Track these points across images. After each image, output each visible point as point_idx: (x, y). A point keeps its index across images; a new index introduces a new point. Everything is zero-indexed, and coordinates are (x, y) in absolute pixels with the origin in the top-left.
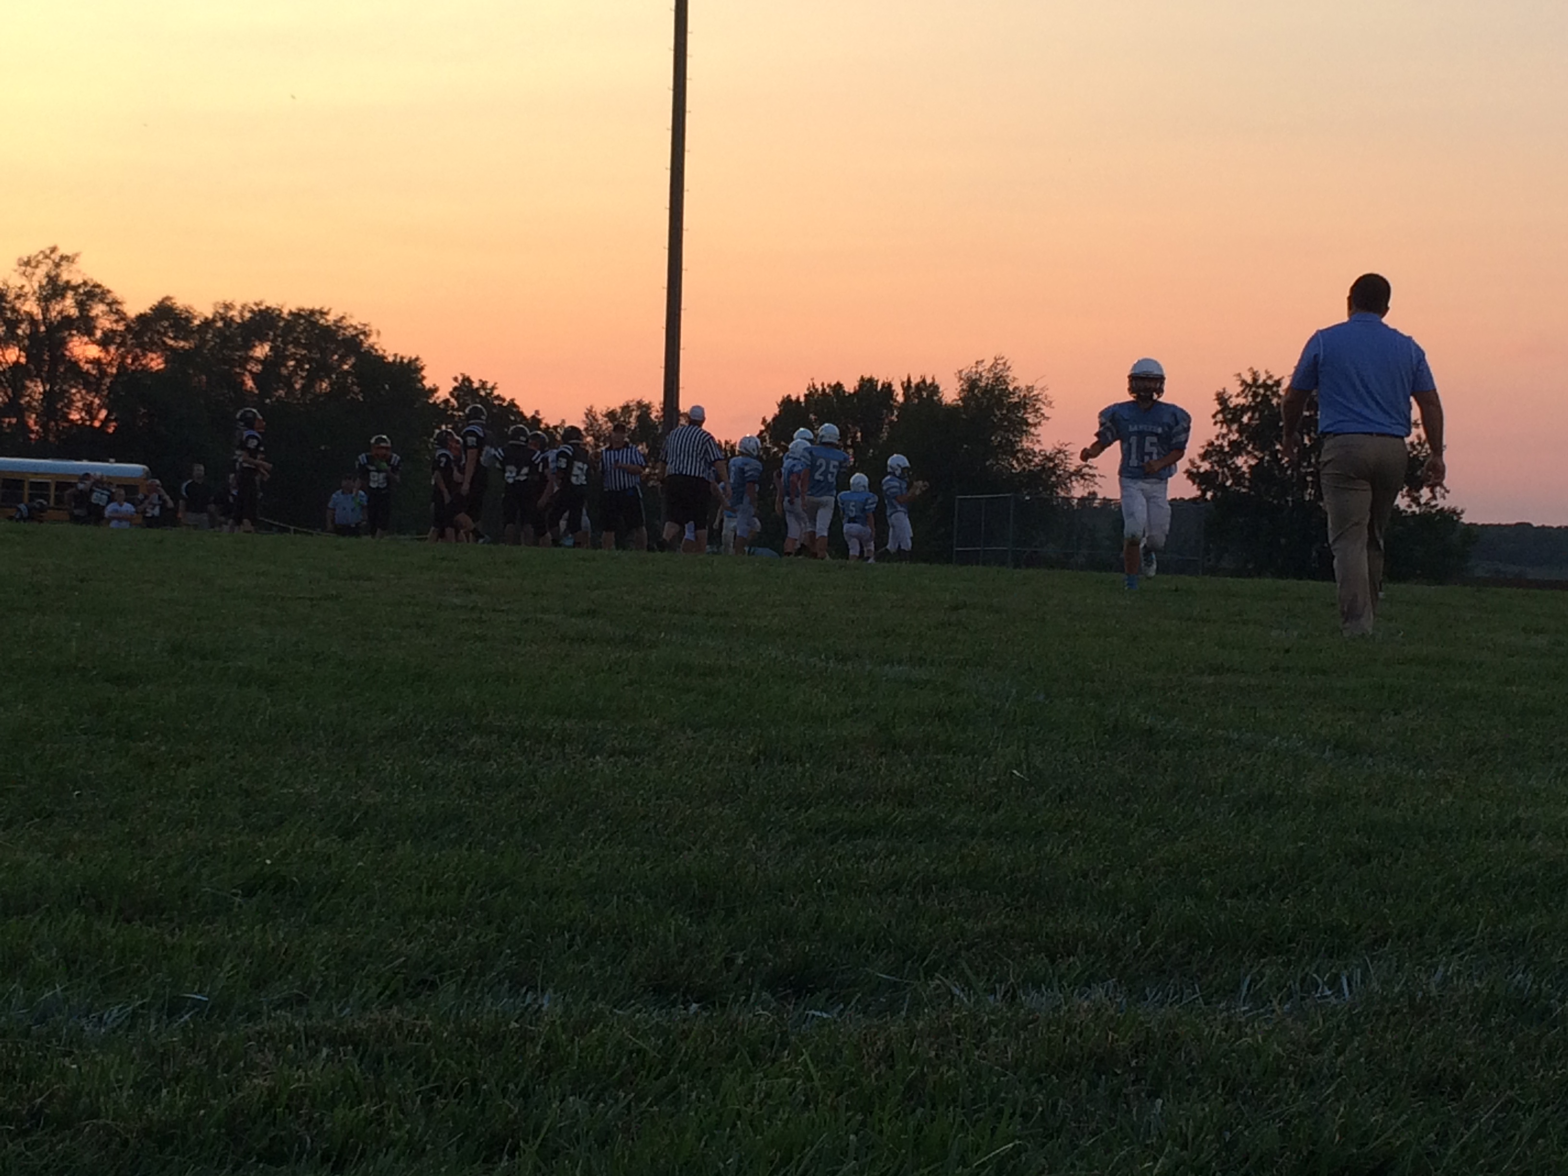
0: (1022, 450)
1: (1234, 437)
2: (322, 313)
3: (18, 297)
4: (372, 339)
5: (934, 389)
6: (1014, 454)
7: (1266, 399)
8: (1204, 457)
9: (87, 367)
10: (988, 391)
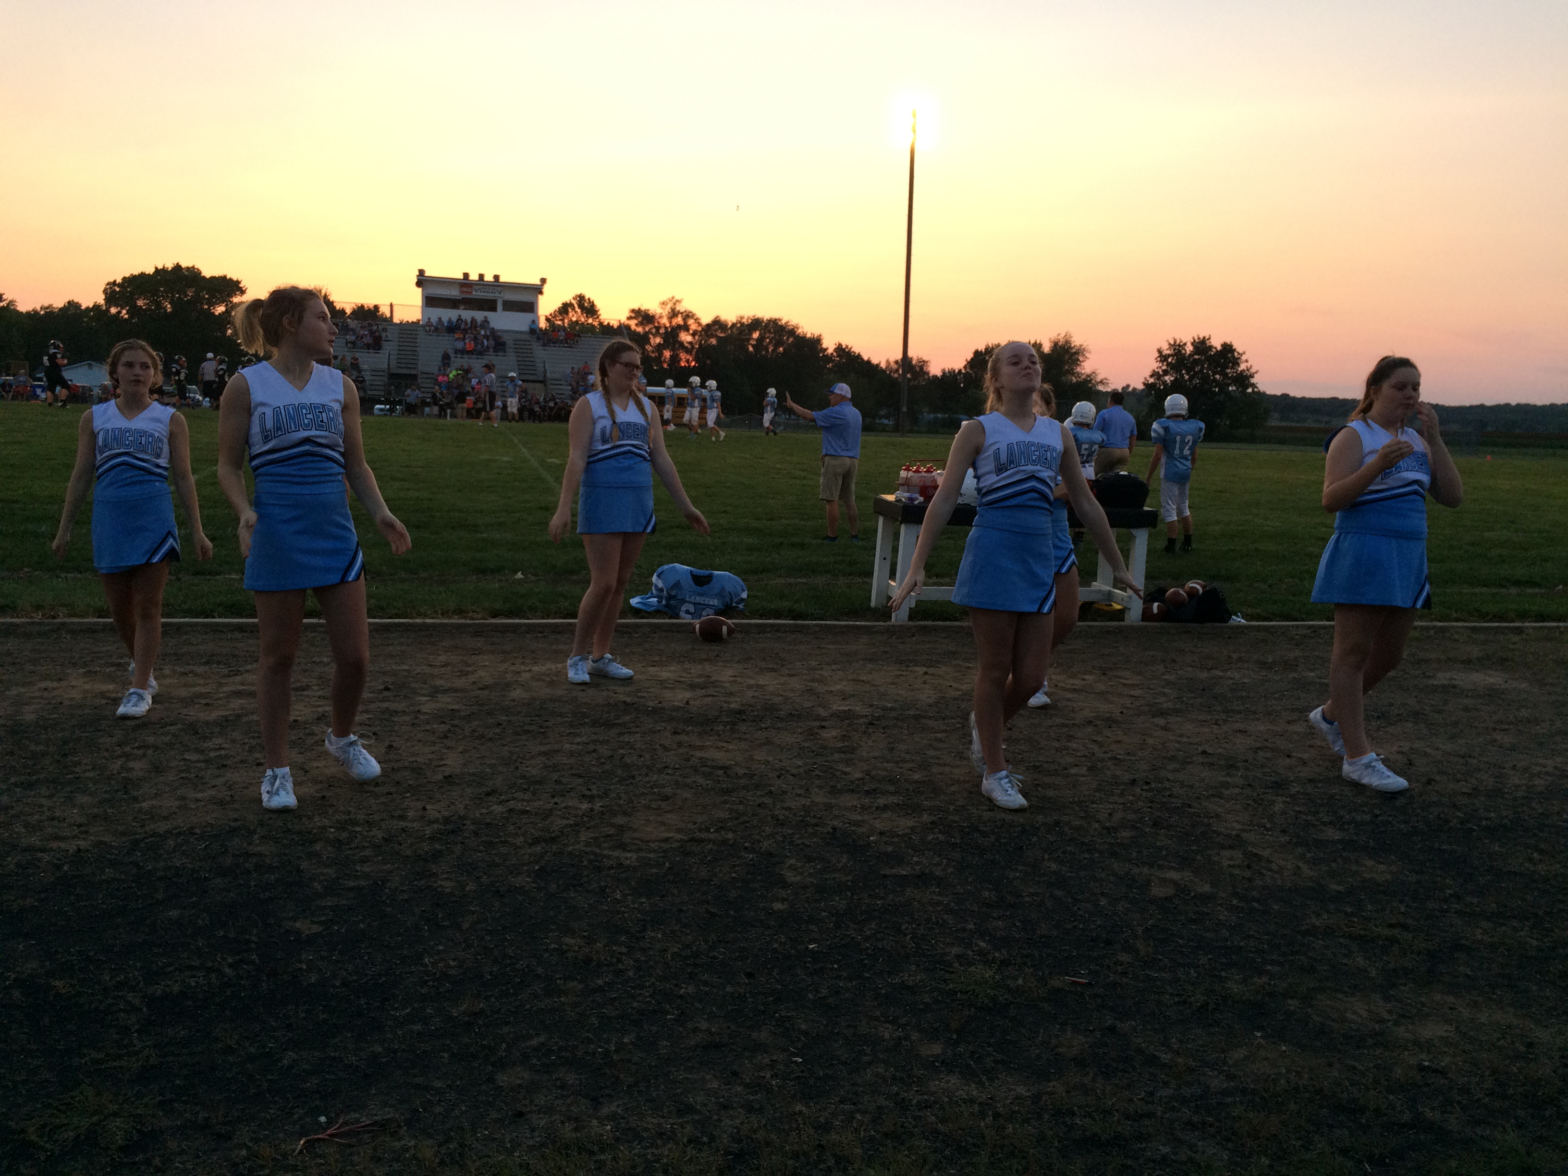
0: (1077, 372)
1: (1164, 368)
2: (780, 320)
3: (660, 317)
4: (800, 331)
5: (1040, 345)
6: (1073, 374)
7: (1180, 351)
8: (1151, 376)
9: (686, 345)
10: (1063, 347)
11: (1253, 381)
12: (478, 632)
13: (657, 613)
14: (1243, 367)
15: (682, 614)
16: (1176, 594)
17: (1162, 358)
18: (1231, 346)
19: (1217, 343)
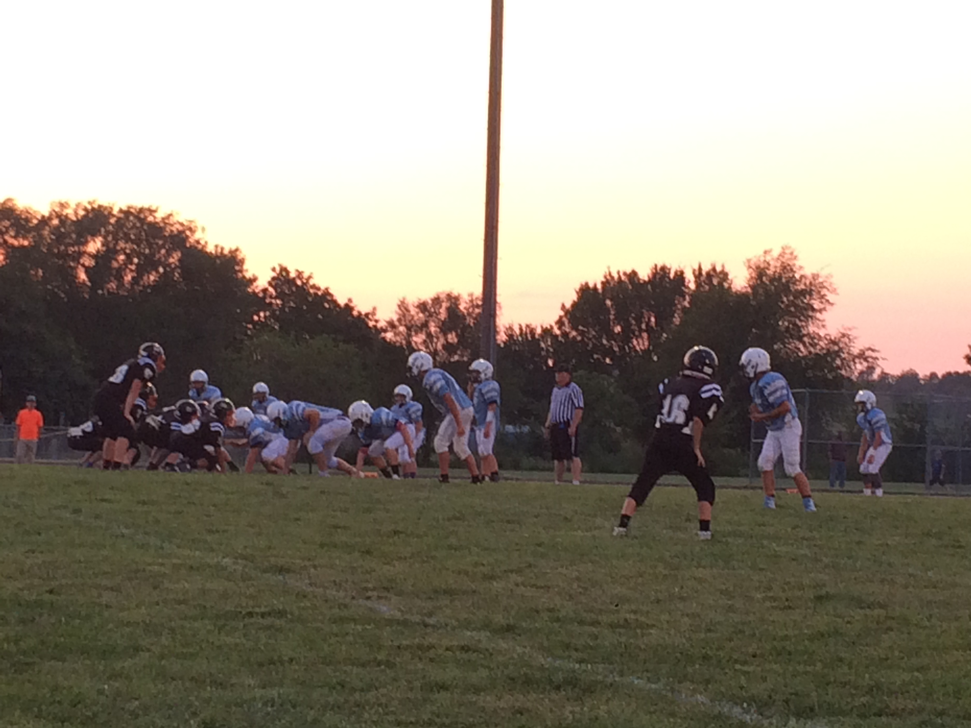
0: (808, 335)
2: (151, 211)
4: (198, 235)
5: (724, 275)
6: (800, 339)
10: (775, 279)
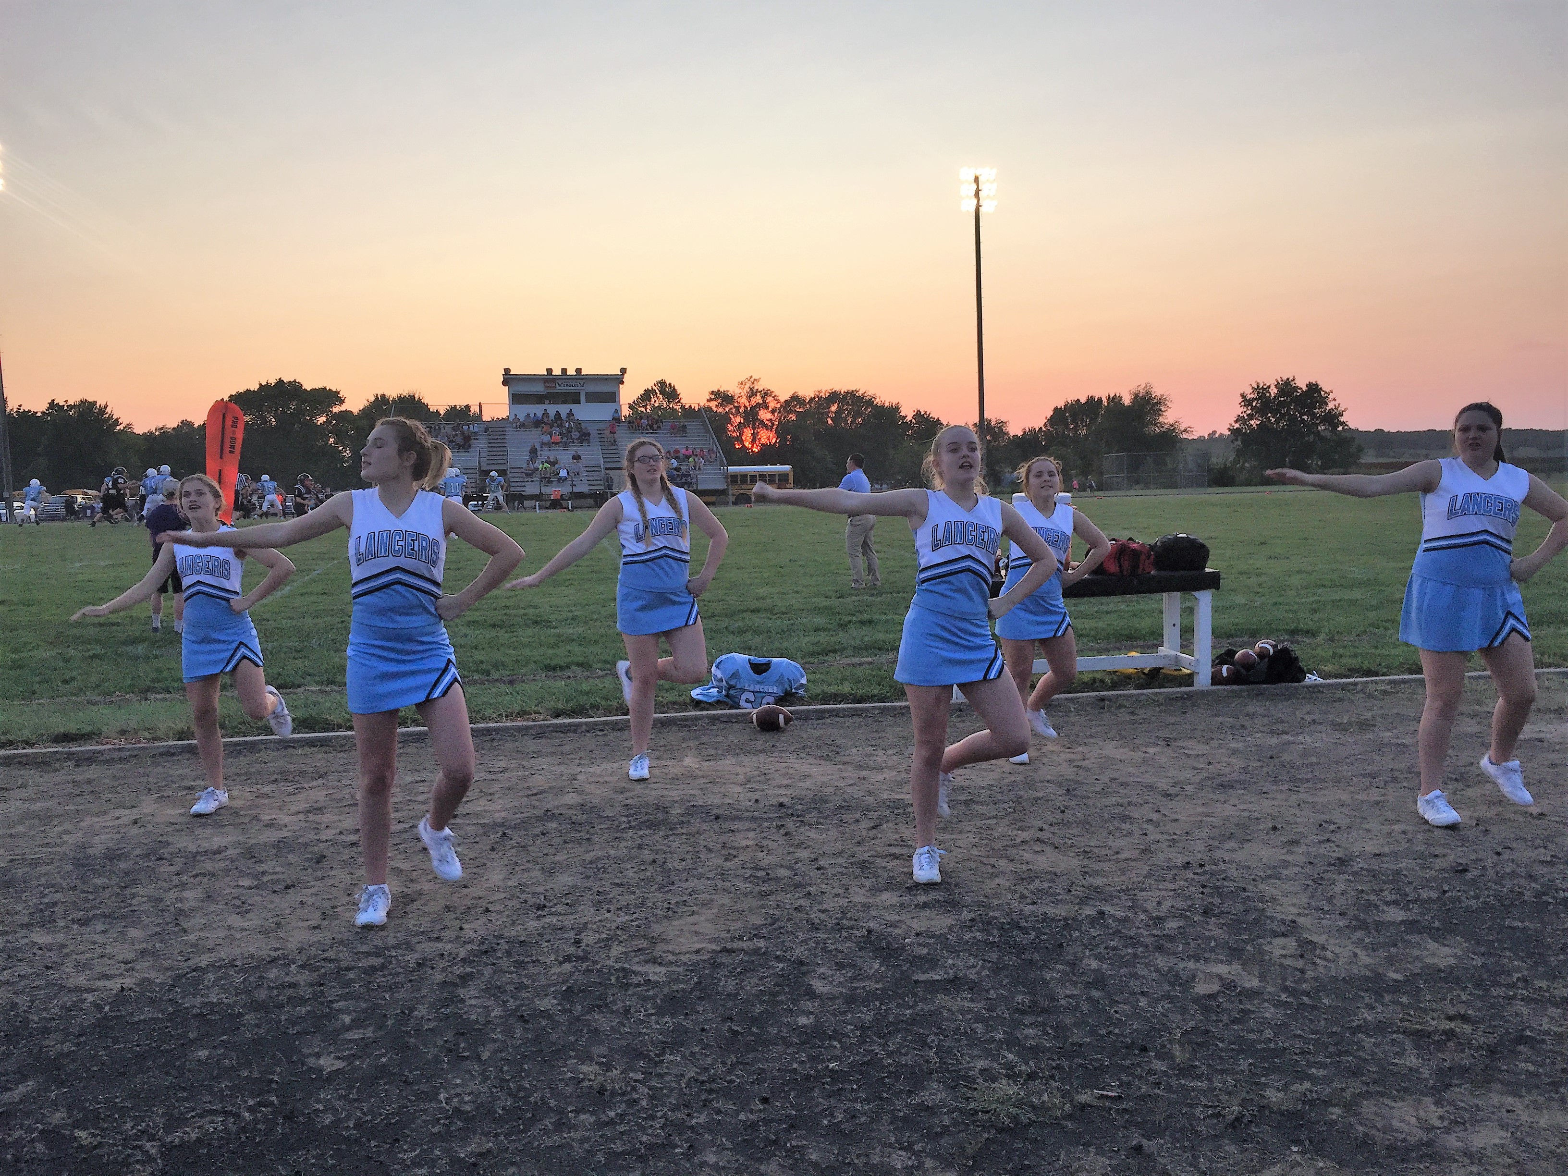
0: (1159, 422)
1: (1249, 412)
2: (857, 391)
3: (739, 397)
4: (878, 400)
5: (1120, 399)
6: (1156, 424)
7: (1264, 394)
8: (1236, 422)
9: (766, 422)
10: (1143, 398)
11: (1342, 419)
12: (540, 733)
13: (718, 704)
14: (1331, 405)
15: (742, 703)
16: (1246, 655)
17: (1246, 402)
18: (1317, 385)
19: (1302, 384)
